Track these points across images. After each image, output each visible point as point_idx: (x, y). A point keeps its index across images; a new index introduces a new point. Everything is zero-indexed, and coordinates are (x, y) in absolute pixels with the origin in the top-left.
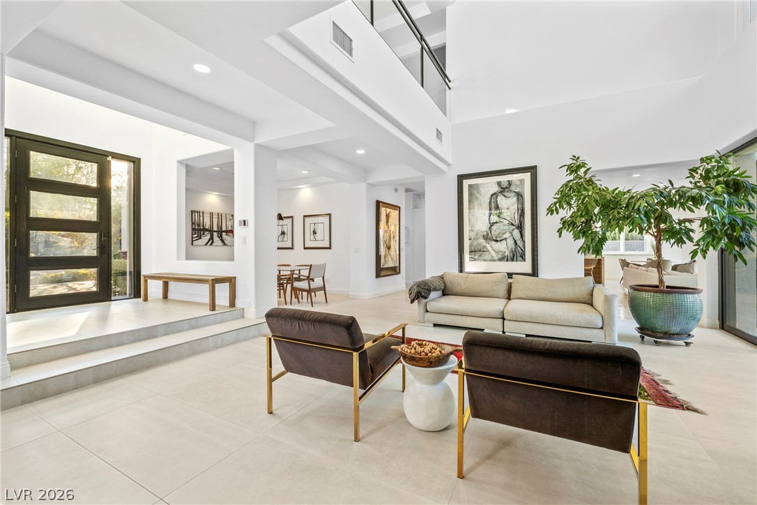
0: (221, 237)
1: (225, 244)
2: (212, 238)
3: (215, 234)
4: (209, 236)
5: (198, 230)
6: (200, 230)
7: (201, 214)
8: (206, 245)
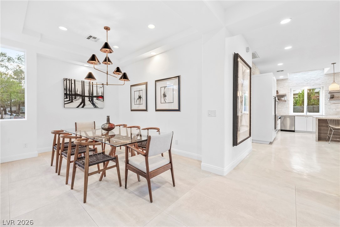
0: (92, 101)
1: (95, 107)
2: (83, 101)
3: (87, 99)
4: (80, 100)
5: (69, 95)
6: (72, 95)
7: (73, 82)
8: (78, 107)
